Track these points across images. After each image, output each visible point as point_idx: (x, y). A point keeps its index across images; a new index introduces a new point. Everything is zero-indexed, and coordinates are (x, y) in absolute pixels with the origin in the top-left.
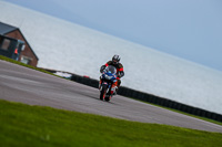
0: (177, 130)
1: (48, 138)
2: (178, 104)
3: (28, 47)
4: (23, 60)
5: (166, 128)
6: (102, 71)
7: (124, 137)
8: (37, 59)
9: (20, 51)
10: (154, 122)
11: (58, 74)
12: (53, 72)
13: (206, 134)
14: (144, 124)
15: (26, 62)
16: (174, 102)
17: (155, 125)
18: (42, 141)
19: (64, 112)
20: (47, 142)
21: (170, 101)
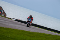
0: (44, 34)
1: (9, 36)
2: (44, 27)
3: (4, 12)
4: (3, 15)
5: (41, 34)
6: (27, 19)
7: (30, 36)
8: (6, 15)
9: (2, 13)
10: (38, 32)
11: (12, 19)
12: (10, 18)
13: (52, 35)
14: (35, 33)
15: (3, 16)
16: (43, 27)
17: (38, 33)
18: (8, 37)
19: (13, 29)
20: (9, 38)
21: (42, 26)
